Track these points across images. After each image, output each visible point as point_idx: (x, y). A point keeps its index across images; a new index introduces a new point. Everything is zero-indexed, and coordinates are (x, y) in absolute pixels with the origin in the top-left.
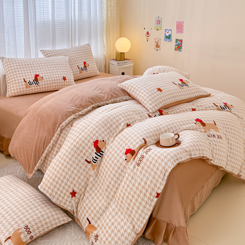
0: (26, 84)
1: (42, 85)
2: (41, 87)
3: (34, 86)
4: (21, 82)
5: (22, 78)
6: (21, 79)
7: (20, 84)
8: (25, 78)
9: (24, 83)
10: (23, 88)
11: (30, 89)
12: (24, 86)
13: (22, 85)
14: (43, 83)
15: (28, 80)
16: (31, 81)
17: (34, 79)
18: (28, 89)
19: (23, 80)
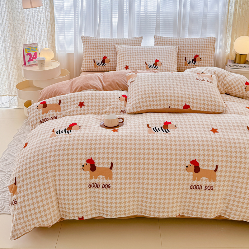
0: (95, 64)
1: (108, 66)
2: (107, 68)
3: (101, 67)
4: (92, 62)
5: (93, 58)
6: (91, 59)
7: (91, 63)
8: (95, 58)
9: (93, 63)
10: (92, 67)
11: (98, 68)
12: (93, 66)
13: (92, 64)
14: (109, 65)
15: (96, 61)
16: (100, 62)
17: (102, 60)
18: (96, 68)
19: (93, 61)
